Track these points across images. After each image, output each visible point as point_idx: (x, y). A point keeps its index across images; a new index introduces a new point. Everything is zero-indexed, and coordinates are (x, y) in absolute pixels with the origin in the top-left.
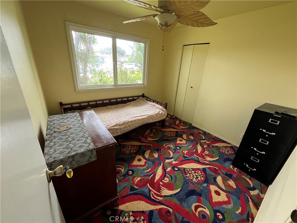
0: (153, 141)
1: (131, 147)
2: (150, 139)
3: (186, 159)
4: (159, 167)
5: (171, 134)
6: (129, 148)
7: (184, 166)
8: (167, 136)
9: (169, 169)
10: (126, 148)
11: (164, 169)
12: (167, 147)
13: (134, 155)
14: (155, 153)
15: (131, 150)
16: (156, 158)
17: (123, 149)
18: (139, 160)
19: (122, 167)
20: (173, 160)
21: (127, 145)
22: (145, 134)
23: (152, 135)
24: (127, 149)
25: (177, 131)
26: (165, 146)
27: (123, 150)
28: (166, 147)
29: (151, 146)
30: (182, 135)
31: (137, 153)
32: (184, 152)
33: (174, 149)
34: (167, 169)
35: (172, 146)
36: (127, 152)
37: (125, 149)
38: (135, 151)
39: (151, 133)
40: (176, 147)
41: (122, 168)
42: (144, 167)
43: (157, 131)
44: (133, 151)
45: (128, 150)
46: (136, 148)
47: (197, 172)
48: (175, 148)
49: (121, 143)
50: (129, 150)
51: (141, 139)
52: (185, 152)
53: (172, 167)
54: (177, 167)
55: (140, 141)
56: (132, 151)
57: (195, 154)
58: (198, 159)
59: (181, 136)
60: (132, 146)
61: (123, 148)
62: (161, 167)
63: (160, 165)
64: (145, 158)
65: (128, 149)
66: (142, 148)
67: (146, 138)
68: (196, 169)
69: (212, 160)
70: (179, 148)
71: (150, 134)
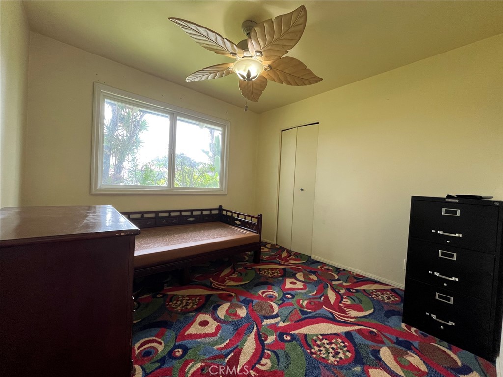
0: (237, 286)
1: (188, 299)
2: (232, 283)
3: (307, 316)
4: (248, 336)
5: (273, 274)
6: (184, 301)
7: (304, 331)
8: (265, 277)
9: (271, 339)
10: (178, 301)
11: (260, 339)
12: (266, 296)
13: (193, 314)
14: (240, 307)
15: (187, 304)
16: (242, 317)
17: (171, 304)
18: (204, 323)
19: (160, 340)
20: (279, 318)
21: (180, 295)
22: (222, 275)
23: (236, 276)
24: (179, 303)
25: (285, 268)
26: (261, 294)
27: (168, 305)
28: (263, 296)
29: (232, 295)
30: (296, 274)
31: (199, 310)
32: (301, 302)
33: (280, 298)
34: (266, 339)
35: (276, 294)
36: (179, 308)
37: (175, 302)
38: (195, 306)
39: (234, 273)
40: (284, 295)
41: (160, 343)
42: (214, 338)
43: (246, 268)
44: (192, 306)
45: (180, 305)
46: (199, 300)
47: (333, 341)
48: (281, 296)
49: (167, 293)
50: (184, 304)
51: (211, 283)
52: (303, 302)
53: (277, 333)
54: (288, 334)
55: (210, 287)
56: (189, 307)
57: (324, 306)
58: (333, 315)
59: (294, 276)
60: (190, 297)
61: (171, 301)
62: (253, 335)
63: (251, 333)
64: (216, 319)
65: (182, 302)
66: (212, 299)
67: (223, 281)
68: (331, 334)
69: (361, 315)
70: (290, 297)
71: (231, 275)
